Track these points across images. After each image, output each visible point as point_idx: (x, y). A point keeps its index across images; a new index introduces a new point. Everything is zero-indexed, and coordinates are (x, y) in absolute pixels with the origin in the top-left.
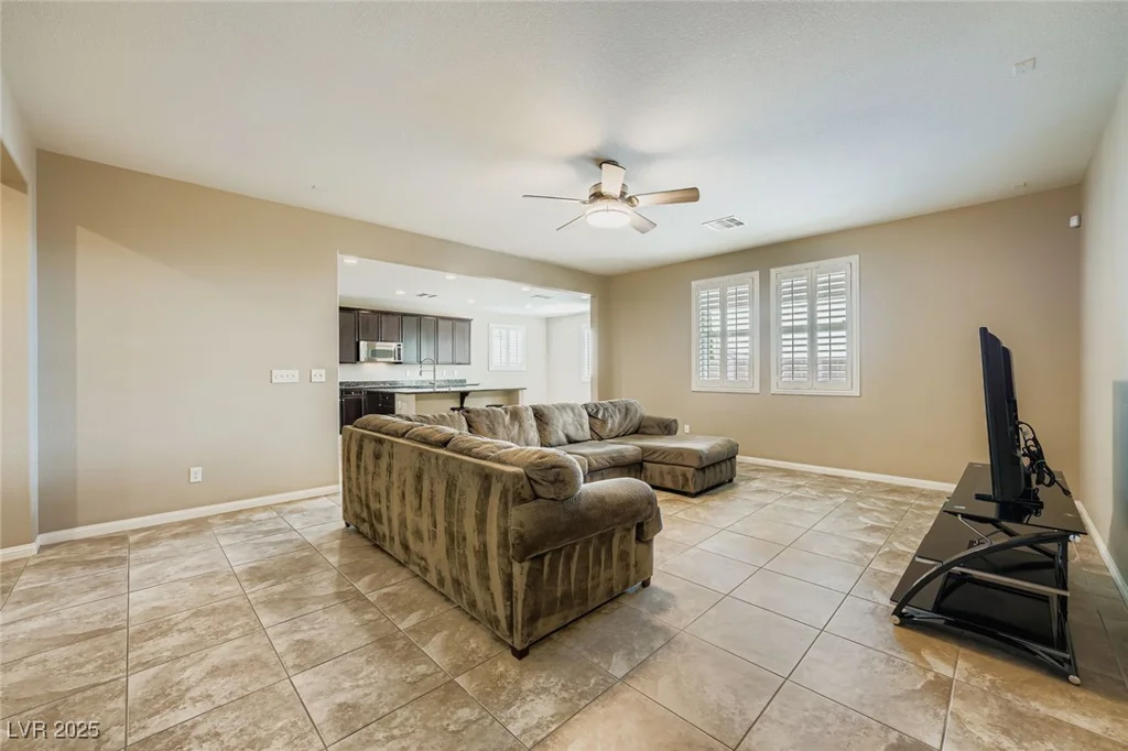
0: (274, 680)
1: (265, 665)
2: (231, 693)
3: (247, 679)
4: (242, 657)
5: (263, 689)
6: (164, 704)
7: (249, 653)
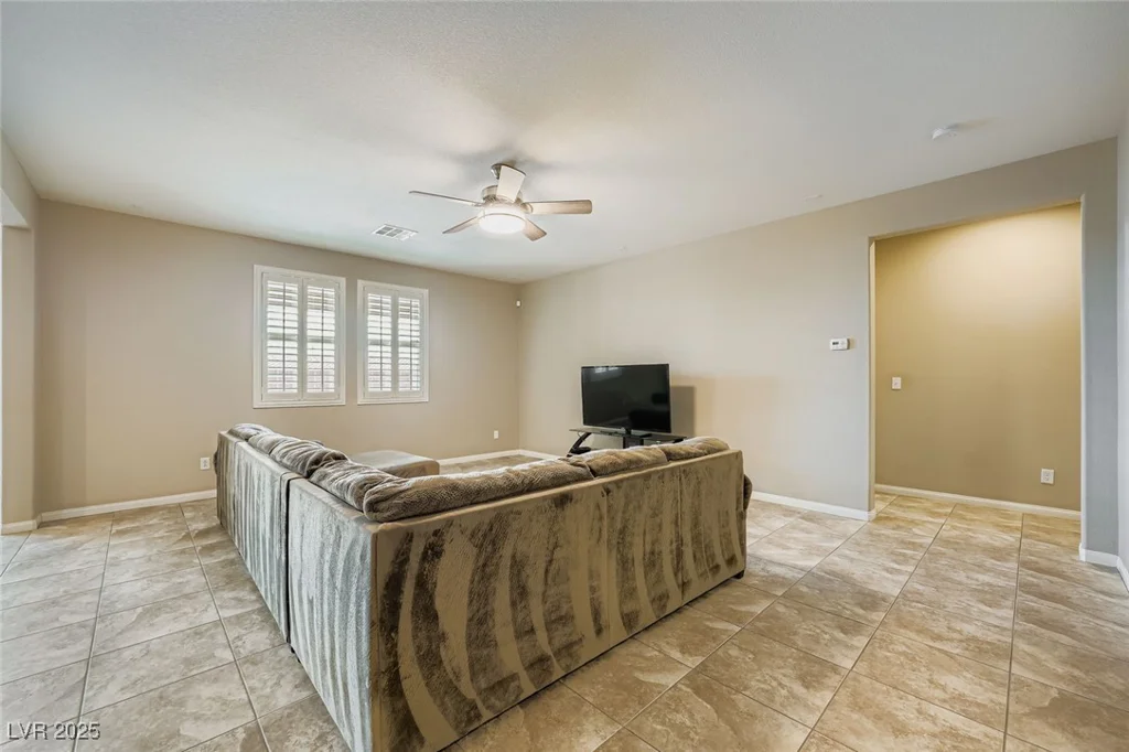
0: (861, 678)
1: (855, 694)
2: (901, 698)
3: (880, 697)
4: (864, 719)
5: (877, 680)
6: (962, 742)
7: (855, 716)
